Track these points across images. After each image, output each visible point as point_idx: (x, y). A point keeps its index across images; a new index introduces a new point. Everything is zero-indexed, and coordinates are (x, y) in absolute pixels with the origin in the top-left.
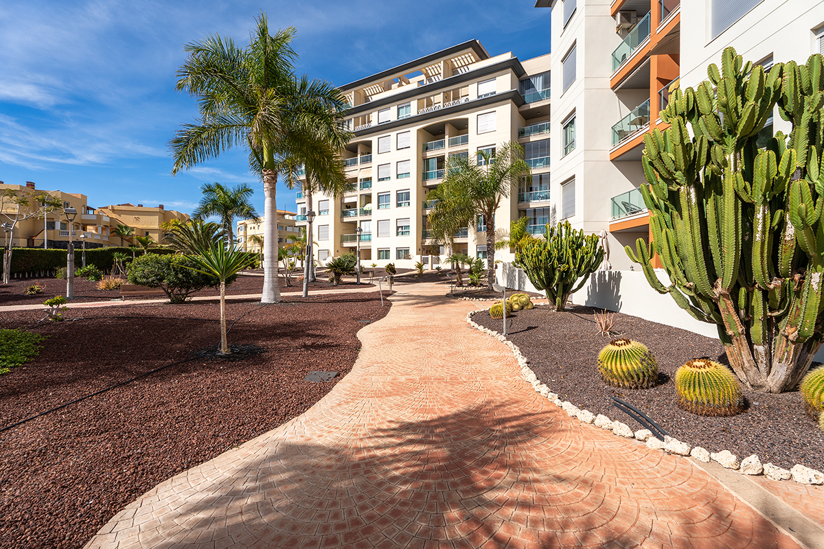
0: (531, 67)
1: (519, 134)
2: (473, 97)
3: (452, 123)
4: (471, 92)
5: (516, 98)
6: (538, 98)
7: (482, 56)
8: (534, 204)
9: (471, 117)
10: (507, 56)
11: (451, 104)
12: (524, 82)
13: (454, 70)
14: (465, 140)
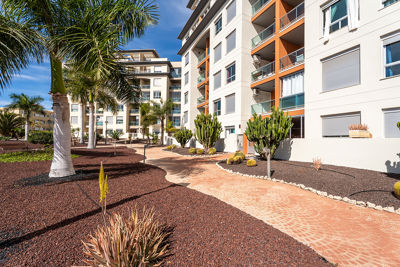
0: (175, 64)
1: (170, 88)
2: (152, 72)
3: (144, 80)
4: (152, 69)
5: (169, 75)
6: (177, 76)
7: (157, 56)
8: (174, 115)
9: (152, 79)
10: (166, 60)
11: (143, 72)
12: (172, 69)
13: (144, 58)
14: (149, 87)
